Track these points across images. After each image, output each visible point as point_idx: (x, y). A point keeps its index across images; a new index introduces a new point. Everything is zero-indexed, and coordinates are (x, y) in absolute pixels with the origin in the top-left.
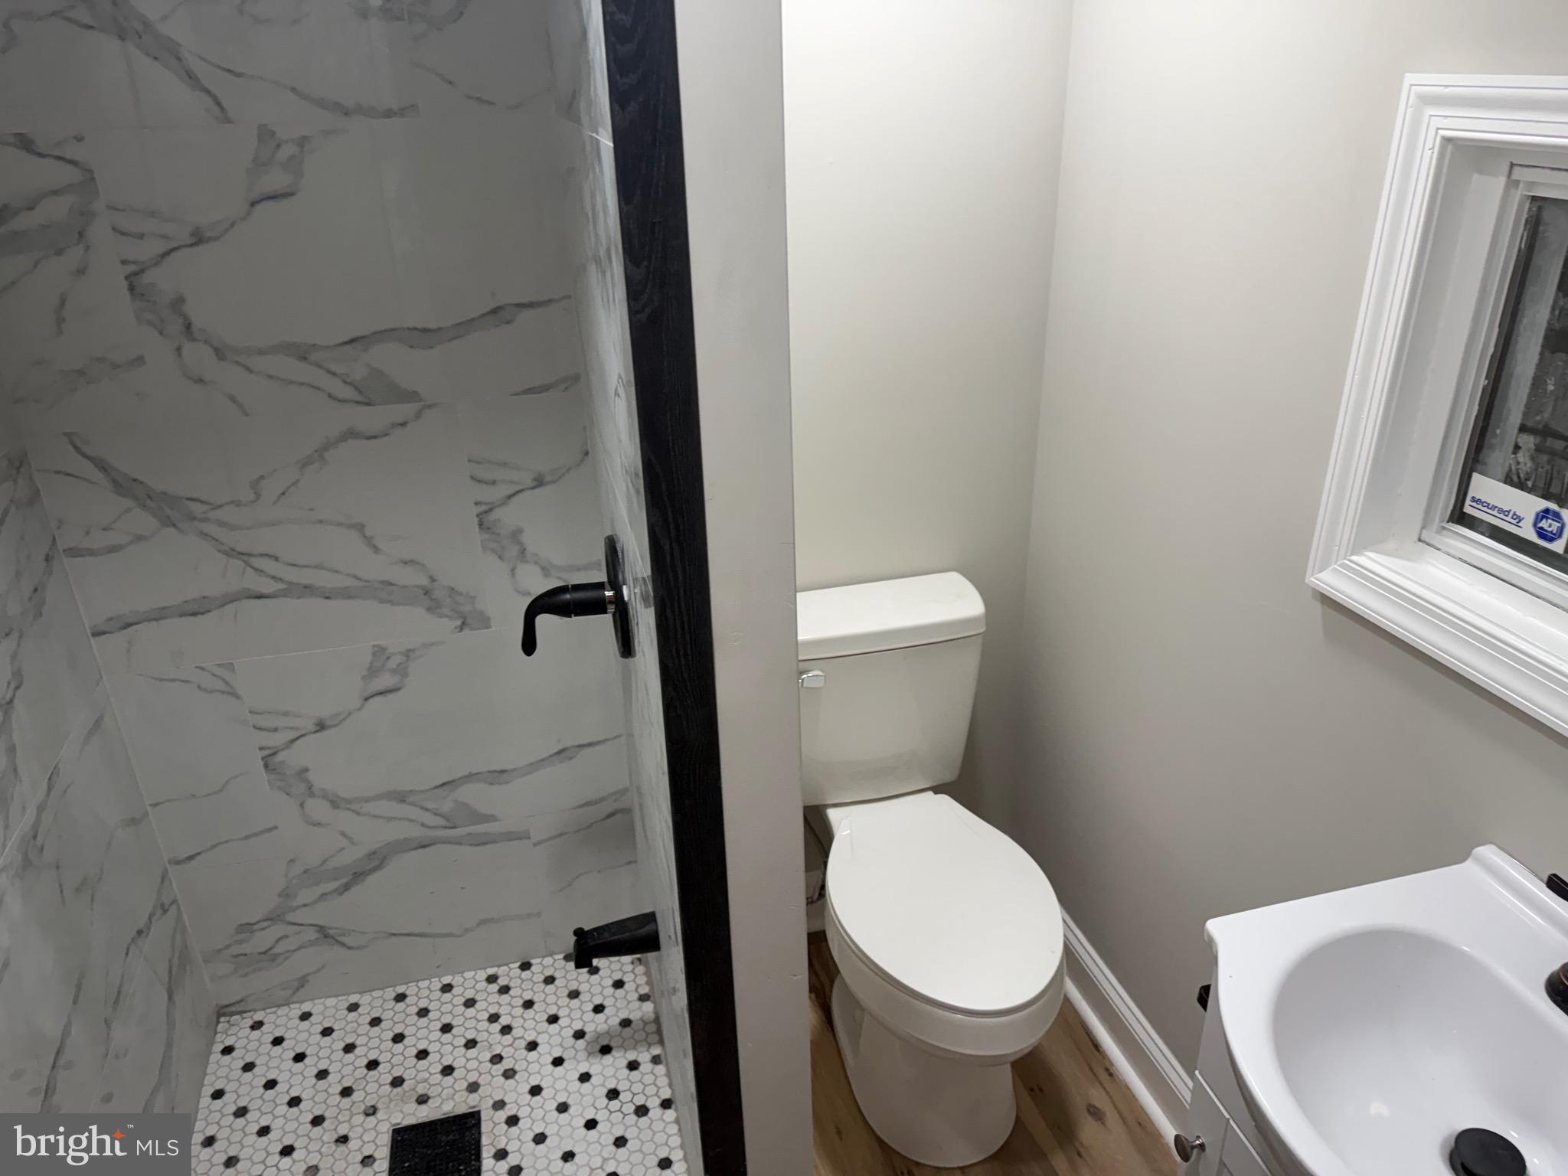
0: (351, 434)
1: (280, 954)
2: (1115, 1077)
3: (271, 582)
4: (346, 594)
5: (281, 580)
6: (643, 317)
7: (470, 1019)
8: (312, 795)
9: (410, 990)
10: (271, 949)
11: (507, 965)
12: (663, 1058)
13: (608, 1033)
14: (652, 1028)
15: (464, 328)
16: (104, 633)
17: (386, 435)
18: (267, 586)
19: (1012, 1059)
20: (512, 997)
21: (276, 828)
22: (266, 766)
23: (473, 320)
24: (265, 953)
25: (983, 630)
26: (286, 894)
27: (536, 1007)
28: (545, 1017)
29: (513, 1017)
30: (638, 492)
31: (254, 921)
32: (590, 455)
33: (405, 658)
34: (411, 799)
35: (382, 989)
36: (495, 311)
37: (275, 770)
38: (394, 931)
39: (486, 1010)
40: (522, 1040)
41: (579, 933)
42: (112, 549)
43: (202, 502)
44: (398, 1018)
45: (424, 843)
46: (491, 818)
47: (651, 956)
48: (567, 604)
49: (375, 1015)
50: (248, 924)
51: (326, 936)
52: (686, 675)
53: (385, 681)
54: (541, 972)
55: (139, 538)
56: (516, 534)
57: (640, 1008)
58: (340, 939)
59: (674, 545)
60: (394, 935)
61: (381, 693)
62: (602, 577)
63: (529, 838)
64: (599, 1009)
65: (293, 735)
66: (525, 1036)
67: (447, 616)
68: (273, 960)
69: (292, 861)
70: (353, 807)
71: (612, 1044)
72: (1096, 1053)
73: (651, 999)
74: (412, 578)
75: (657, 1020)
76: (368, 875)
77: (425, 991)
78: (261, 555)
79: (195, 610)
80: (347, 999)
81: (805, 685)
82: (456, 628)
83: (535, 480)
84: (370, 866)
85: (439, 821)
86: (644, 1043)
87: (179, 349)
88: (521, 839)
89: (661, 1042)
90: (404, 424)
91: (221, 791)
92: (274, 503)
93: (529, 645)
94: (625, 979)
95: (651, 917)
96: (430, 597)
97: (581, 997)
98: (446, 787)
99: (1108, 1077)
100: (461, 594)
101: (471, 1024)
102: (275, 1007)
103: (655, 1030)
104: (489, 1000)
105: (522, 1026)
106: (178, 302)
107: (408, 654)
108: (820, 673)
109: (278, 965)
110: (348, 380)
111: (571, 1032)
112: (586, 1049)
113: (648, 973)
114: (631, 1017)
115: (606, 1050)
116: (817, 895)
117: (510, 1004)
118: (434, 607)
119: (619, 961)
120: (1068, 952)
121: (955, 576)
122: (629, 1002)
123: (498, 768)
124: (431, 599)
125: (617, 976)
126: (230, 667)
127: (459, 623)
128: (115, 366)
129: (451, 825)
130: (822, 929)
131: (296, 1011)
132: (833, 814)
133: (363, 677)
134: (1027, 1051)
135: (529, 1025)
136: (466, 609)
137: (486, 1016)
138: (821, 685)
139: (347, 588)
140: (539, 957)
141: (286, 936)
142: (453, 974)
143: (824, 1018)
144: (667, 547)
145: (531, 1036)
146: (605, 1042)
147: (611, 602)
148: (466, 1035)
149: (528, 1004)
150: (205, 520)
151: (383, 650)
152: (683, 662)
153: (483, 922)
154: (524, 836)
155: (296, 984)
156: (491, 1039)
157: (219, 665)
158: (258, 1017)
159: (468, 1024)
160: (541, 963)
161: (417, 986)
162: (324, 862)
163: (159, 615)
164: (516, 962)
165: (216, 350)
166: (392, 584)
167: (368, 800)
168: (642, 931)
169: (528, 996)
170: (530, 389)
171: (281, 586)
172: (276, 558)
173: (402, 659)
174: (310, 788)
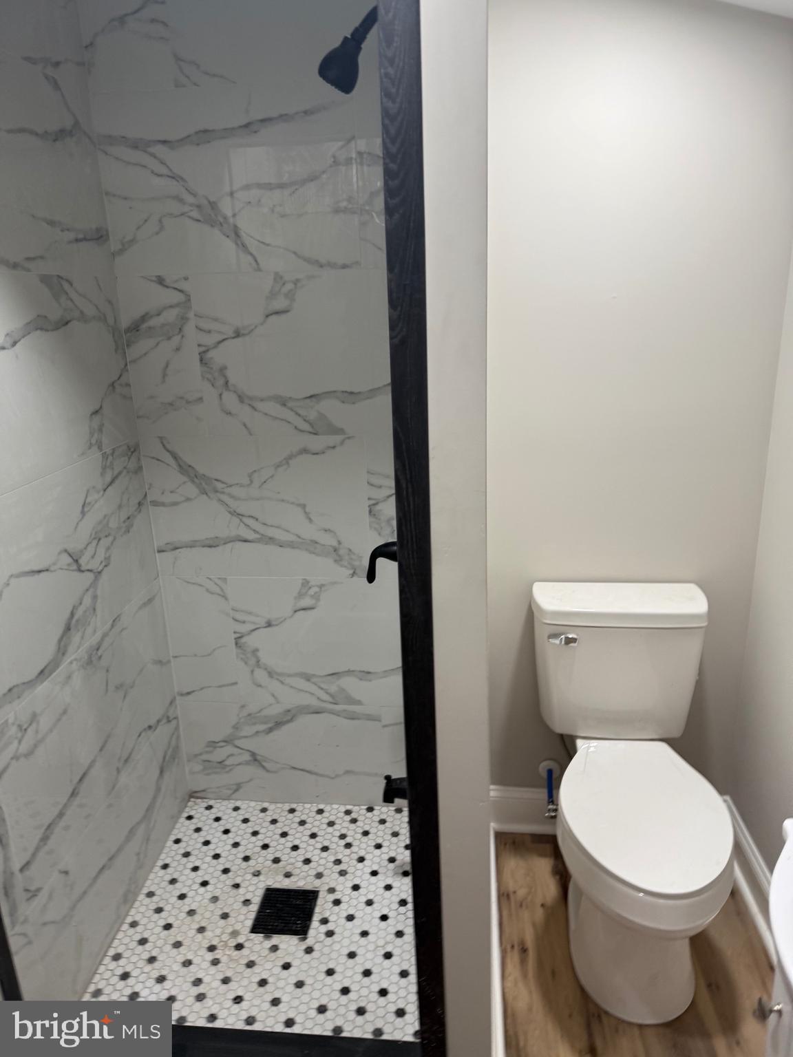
0: (305, 451)
1: (229, 766)
3: (253, 532)
4: (292, 545)
5: (258, 532)
6: (396, 341)
7: (329, 833)
8: (260, 668)
9: (299, 807)
10: (224, 760)
11: (359, 806)
15: (373, 393)
16: (163, 551)
17: (323, 453)
18: (252, 536)
19: (689, 935)
20: (357, 827)
21: (236, 683)
22: (236, 644)
23: (379, 388)
24: (220, 762)
25: (704, 624)
26: (236, 727)
27: (370, 836)
28: (374, 844)
29: (355, 839)
31: (217, 741)
33: (319, 589)
34: (314, 680)
35: (283, 803)
37: (240, 647)
38: (295, 766)
39: (340, 830)
40: (356, 854)
41: (388, 778)
42: (175, 504)
43: (223, 483)
44: (287, 822)
45: (318, 711)
46: (359, 703)
49: (274, 817)
50: (214, 742)
51: (255, 760)
53: (307, 602)
54: (379, 815)
55: (188, 499)
56: (390, 520)
58: (264, 764)
60: (294, 768)
61: (303, 609)
63: (380, 721)
64: (409, 847)
65: (253, 627)
66: (359, 853)
67: (345, 567)
68: (225, 768)
69: (243, 707)
70: (280, 678)
74: (329, 541)
76: (283, 725)
77: (306, 810)
78: (249, 516)
79: (211, 544)
80: (262, 805)
82: (351, 576)
84: (285, 720)
85: (328, 697)
87: (221, 395)
88: (375, 720)
90: (334, 447)
91: (209, 655)
92: (260, 487)
96: (337, 553)
97: (400, 837)
98: (334, 676)
100: (354, 554)
101: (328, 836)
102: (221, 799)
104: (343, 825)
105: (359, 846)
106: (223, 370)
107: (321, 586)
109: (227, 772)
110: (307, 419)
111: (388, 857)
112: (393, 870)
115: (406, 873)
117: (355, 830)
118: (339, 560)
123: (366, 670)
124: (337, 555)
126: (225, 580)
127: (351, 572)
128: (188, 402)
129: (335, 702)
131: (232, 804)
133: (295, 598)
135: (363, 846)
136: (356, 563)
137: (339, 834)
139: (292, 542)
140: (380, 806)
141: (232, 755)
142: (327, 804)
145: (362, 853)
146: (407, 868)
148: (324, 843)
149: (366, 833)
150: (223, 493)
151: (308, 582)
153: (347, 772)
154: (378, 719)
155: (235, 787)
156: (338, 849)
157: (219, 578)
158: (211, 803)
159: (326, 837)
160: (380, 809)
161: (303, 806)
162: (261, 710)
163: (192, 545)
164: (365, 805)
165: (240, 397)
166: (316, 543)
167: (289, 676)
169: (367, 828)
171: (257, 536)
172: (257, 520)
173: (317, 589)
174: (258, 661)
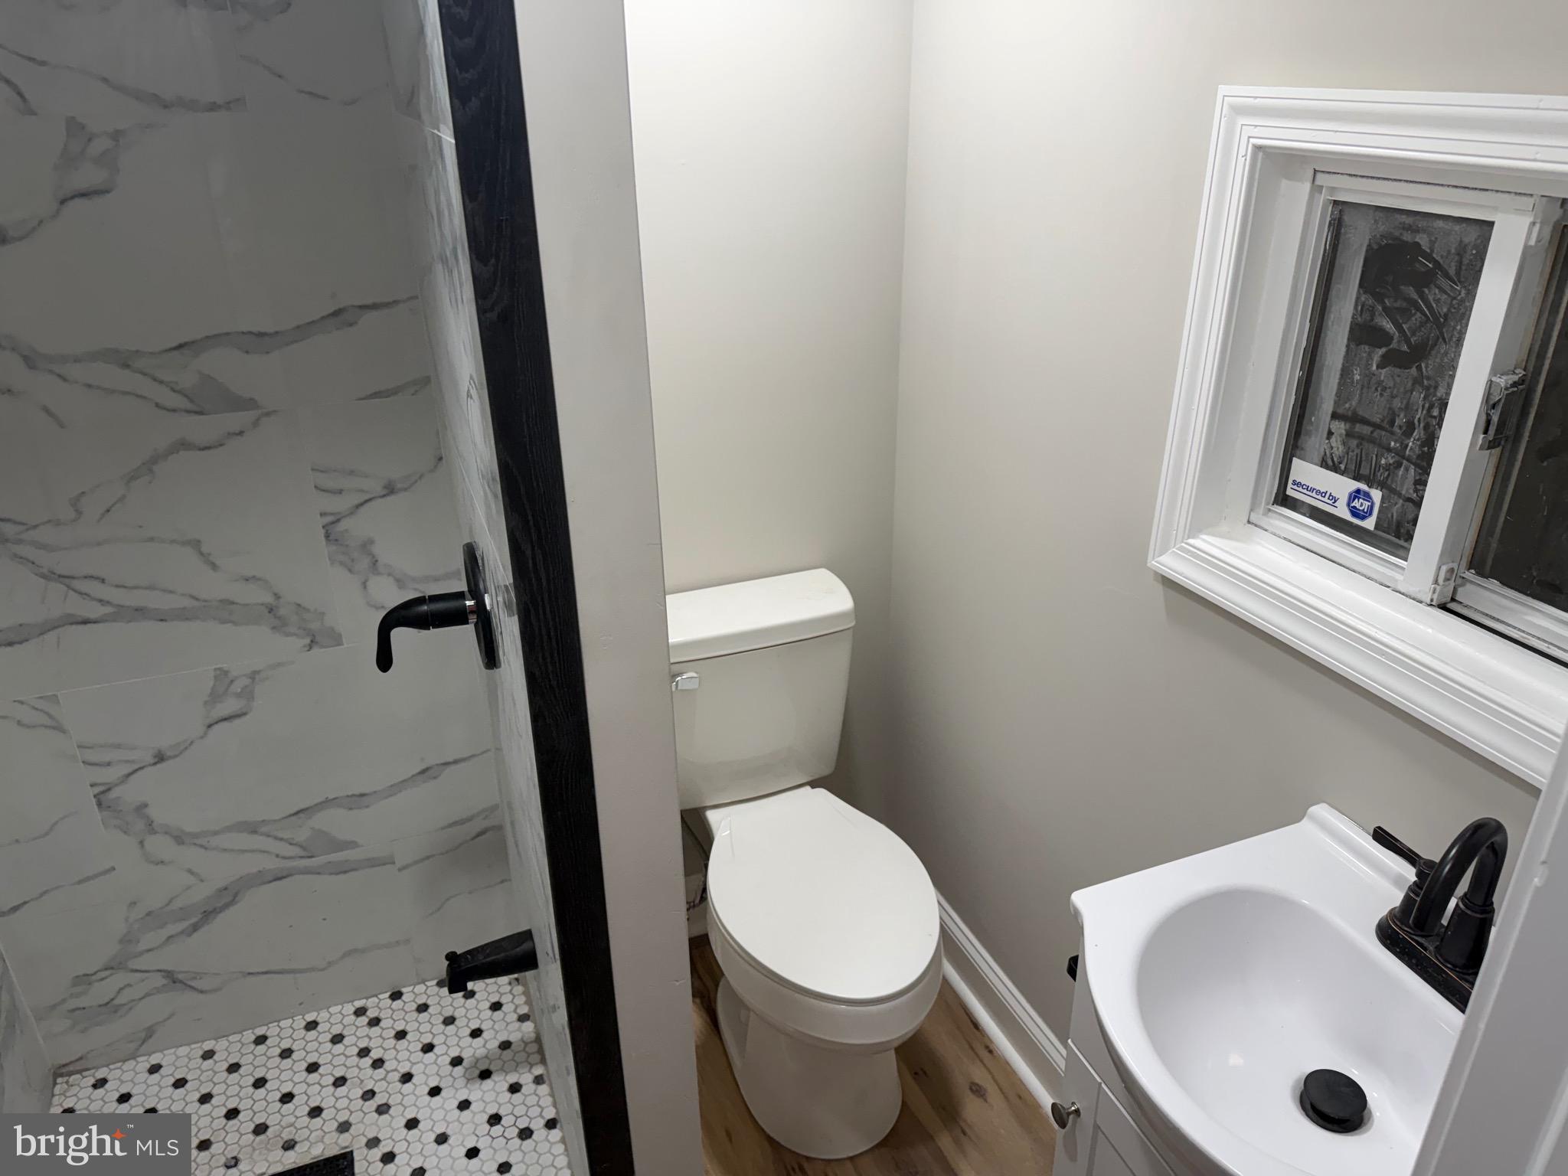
0: (184, 445)
1: (123, 1005)
2: (995, 1054)
3: (97, 604)
4: (183, 615)
5: (108, 603)
6: (493, 316)
7: (338, 1055)
8: (153, 832)
9: (272, 1031)
10: (112, 1000)
11: (376, 996)
12: (545, 1078)
13: (486, 1057)
14: (534, 1047)
15: (304, 331)
17: (221, 445)
18: (94, 611)
19: (896, 1044)
20: (383, 1029)
21: (113, 869)
22: (99, 804)
23: (313, 322)
24: (108, 1003)
25: (853, 624)
26: (127, 940)
27: (408, 1037)
28: (420, 1046)
29: (385, 1050)
30: (496, 496)
31: (91, 972)
32: (444, 461)
33: (250, 680)
34: (264, 829)
35: (241, 1032)
36: (337, 313)
37: (109, 807)
38: (251, 971)
39: (355, 1045)
40: (395, 1073)
41: (452, 957)
43: (14, 522)
44: (260, 1061)
45: (280, 875)
46: (352, 845)
47: (529, 974)
48: (426, 615)
49: (232, 1061)
50: (86, 975)
51: (174, 982)
52: (554, 683)
53: (230, 706)
54: (414, 1001)
56: (366, 546)
57: (519, 1029)
58: (192, 984)
59: (536, 548)
60: (252, 974)
61: (225, 719)
62: (462, 586)
63: (394, 863)
64: (476, 1033)
65: (126, 769)
66: (399, 1068)
67: (295, 635)
68: (116, 1012)
69: (133, 903)
70: (198, 841)
71: (492, 1068)
72: (975, 1030)
73: (531, 1018)
74: (258, 596)
75: (538, 1040)
76: (220, 912)
77: (286, 1031)
78: (86, 577)
79: (11, 639)
80: (201, 1047)
81: (679, 688)
82: (305, 646)
83: (385, 487)
84: (219, 905)
85: (297, 851)
86: (526, 1063)
88: (384, 864)
89: (543, 1061)
90: (241, 433)
91: (47, 833)
92: (99, 521)
93: (384, 660)
94: (503, 1000)
95: (527, 935)
96: (273, 615)
97: (457, 1022)
98: (301, 815)
99: (988, 1054)
100: (308, 610)
101: (339, 1060)
102: (119, 1062)
103: (537, 1050)
104: (358, 1034)
105: (396, 1058)
107: (253, 675)
108: (695, 675)
109: (121, 1016)
110: (177, 388)
111: (448, 1060)
112: (464, 1076)
113: (526, 993)
114: (512, 1039)
115: (485, 1075)
116: (699, 899)
117: (381, 1036)
118: (280, 625)
119: (496, 983)
120: (945, 935)
121: (823, 571)
122: (508, 1024)
123: (357, 792)
124: (275, 617)
125: (494, 999)
126: (54, 699)
127: (307, 641)
129: (310, 855)
130: (702, 933)
131: (144, 1063)
132: (712, 816)
133: (206, 703)
134: (910, 1035)
135: (402, 1057)
136: (315, 626)
137: (356, 1050)
138: (696, 686)
139: (184, 608)
140: (410, 986)
141: (129, 985)
142: (318, 1010)
143: (708, 1020)
144: (529, 553)
145: (404, 1068)
146: (483, 1067)
147: (472, 612)
148: (334, 1073)
149: (401, 1035)
150: (19, 542)
151: (226, 673)
152: (550, 668)
153: (346, 955)
154: (389, 861)
155: (143, 1035)
156: (363, 1074)
157: (40, 697)
158: (101, 1074)
159: (336, 1061)
160: (412, 991)
161: (278, 1026)
162: (170, 901)
164: (386, 992)
165: (25, 358)
166: (233, 603)
167: (216, 833)
168: (518, 949)
169: (400, 1027)
170: (375, 393)
171: (108, 610)
172: (103, 581)
173: (246, 681)
174: (150, 823)
